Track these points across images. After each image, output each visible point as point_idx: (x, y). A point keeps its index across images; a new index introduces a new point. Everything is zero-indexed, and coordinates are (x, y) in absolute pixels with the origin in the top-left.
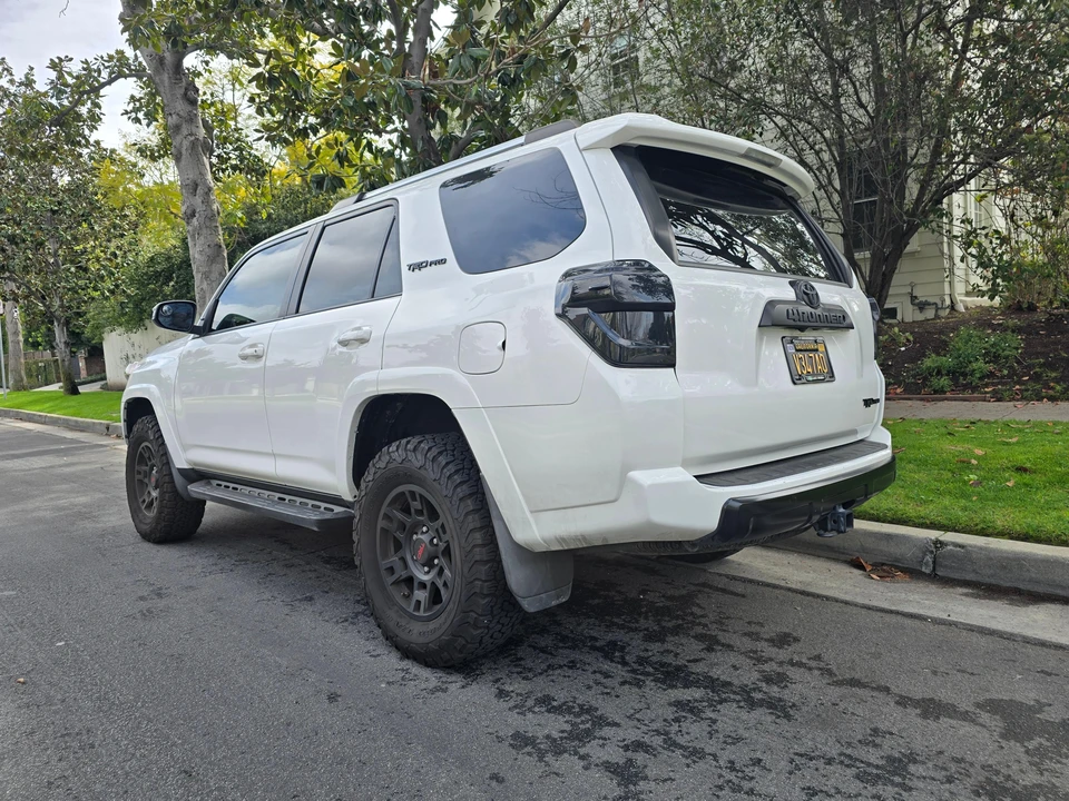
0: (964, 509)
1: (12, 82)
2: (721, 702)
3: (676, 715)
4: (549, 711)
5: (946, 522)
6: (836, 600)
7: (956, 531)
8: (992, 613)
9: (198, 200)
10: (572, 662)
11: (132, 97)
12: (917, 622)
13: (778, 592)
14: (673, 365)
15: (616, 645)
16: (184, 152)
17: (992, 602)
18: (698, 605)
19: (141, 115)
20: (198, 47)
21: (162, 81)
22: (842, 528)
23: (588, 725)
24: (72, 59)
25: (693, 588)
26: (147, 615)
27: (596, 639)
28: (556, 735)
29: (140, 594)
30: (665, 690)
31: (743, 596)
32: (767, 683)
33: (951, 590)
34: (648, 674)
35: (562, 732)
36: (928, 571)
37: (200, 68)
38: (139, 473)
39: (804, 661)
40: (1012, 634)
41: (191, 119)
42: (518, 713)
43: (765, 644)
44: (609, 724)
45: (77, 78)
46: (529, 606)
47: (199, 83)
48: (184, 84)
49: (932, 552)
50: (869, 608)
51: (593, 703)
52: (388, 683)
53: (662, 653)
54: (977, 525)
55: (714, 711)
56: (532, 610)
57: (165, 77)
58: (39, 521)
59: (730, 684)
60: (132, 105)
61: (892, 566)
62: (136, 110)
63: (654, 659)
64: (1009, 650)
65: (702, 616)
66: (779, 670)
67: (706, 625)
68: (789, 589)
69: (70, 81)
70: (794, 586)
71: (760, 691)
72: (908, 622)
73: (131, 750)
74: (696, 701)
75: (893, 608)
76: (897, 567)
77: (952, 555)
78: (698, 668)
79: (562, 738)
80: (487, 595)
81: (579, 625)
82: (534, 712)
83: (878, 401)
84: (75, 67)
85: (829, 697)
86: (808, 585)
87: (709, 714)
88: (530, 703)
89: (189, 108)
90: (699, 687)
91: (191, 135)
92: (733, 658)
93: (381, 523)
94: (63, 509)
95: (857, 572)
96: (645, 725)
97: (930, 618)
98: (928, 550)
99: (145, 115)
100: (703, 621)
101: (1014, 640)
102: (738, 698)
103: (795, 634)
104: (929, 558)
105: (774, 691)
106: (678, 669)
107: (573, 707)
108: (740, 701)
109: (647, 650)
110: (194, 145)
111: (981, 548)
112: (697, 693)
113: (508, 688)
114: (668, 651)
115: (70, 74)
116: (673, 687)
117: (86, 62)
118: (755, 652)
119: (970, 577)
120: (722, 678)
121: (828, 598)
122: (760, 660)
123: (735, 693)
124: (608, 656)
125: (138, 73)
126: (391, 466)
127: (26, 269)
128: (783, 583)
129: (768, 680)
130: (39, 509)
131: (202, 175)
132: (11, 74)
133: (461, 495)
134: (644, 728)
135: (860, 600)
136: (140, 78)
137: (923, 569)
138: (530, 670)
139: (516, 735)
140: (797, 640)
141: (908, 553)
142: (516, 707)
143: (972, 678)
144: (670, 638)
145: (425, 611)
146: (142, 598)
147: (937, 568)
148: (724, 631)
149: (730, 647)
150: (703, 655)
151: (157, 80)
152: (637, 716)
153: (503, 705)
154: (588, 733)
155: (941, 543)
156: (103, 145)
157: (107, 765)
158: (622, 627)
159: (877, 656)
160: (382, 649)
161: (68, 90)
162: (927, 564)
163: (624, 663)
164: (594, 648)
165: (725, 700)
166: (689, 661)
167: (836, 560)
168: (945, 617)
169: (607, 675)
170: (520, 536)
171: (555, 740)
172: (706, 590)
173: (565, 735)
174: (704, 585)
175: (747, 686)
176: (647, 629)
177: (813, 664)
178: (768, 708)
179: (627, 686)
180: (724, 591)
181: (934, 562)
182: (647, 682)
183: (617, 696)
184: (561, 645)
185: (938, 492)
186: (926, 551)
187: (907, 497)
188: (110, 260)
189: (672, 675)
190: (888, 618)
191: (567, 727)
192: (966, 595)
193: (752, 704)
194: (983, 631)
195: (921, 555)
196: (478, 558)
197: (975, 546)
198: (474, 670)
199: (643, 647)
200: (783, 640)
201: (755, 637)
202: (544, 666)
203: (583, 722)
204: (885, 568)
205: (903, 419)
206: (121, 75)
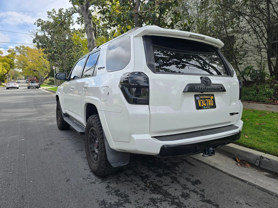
0: (275, 146)
1: (56, 14)
2: (164, 201)
3: (149, 203)
4: (116, 195)
5: (266, 150)
6: (221, 171)
7: (269, 154)
8: (271, 184)
9: (91, 43)
10: (132, 180)
11: (78, 18)
12: (243, 183)
13: (205, 165)
14: (148, 104)
15: (147, 176)
16: (88, 31)
17: (274, 180)
18: (179, 167)
19: (80, 22)
20: (92, 4)
21: (83, 13)
22: (210, 154)
23: (123, 202)
24: (63, 9)
25: (181, 161)
26: (45, 149)
27: (143, 173)
28: (113, 203)
29: (48, 144)
30: (151, 194)
31: (194, 165)
32: (182, 197)
33: (262, 173)
34: (149, 187)
35: (115, 202)
36: (257, 165)
37: (93, 10)
38: (59, 113)
39: (198, 191)
40: (273, 193)
41: (90, 23)
42: (108, 194)
43: (190, 183)
44: (129, 202)
45: (65, 13)
46: (114, 165)
47: (92, 13)
48: (88, 14)
49: (259, 160)
50: (230, 175)
51: (129, 195)
52: (83, 179)
53: (158, 181)
54: (276, 153)
55: (160, 203)
56: (115, 167)
57: (84, 12)
58: (42, 121)
59: (171, 195)
60: (78, 19)
61: (246, 161)
62: (79, 21)
63: (155, 183)
64: (268, 198)
65: (177, 171)
66: (189, 193)
67: (176, 174)
68: (209, 165)
69: (63, 14)
70: (211, 164)
71: (178, 199)
72: (240, 182)
73: (16, 188)
74: (157, 199)
75: (238, 177)
76: (248, 162)
77: (265, 162)
78: (165, 188)
79: (113, 204)
80: (104, 161)
81: (142, 168)
82: (112, 195)
83: (238, 113)
84: (64, 11)
85: (198, 205)
86: (216, 164)
87: (158, 204)
88: (113, 191)
89: (89, 20)
90: (161, 194)
91: (90, 27)
92: (178, 186)
93: (89, 136)
94: (48, 118)
95: (235, 162)
96: (138, 205)
97: (248, 182)
98: (258, 159)
99: (81, 22)
100: (177, 172)
101: (273, 195)
102: (170, 200)
103: (201, 181)
104: (258, 161)
105: (182, 200)
106: (160, 187)
107: (123, 195)
108: (170, 201)
109: (154, 179)
110: (90, 29)
111: (275, 161)
112: (159, 196)
113: (110, 185)
114: (160, 181)
115: (63, 13)
116: (154, 193)
117: (67, 9)
118: (185, 185)
119: (270, 169)
120: (171, 193)
121: (219, 170)
122: (185, 188)
123: (170, 198)
124: (143, 180)
125: (78, 12)
126: (90, 122)
127: (58, 59)
128: (208, 163)
129: (183, 196)
130: (44, 118)
131: (92, 37)
132: (56, 13)
133: (100, 133)
134: (137, 205)
135: (229, 172)
136: (79, 13)
137: (256, 164)
138: (120, 180)
139: (102, 201)
140: (200, 183)
141: (252, 159)
142: (108, 192)
143: (249, 207)
144: (164, 177)
145: (95, 161)
146: (47, 145)
147: (260, 165)
148: (181, 176)
149: (179, 182)
150: (169, 184)
151: (82, 13)
152: (138, 201)
153: (106, 191)
154: (122, 203)
155: (262, 157)
156: (76, 29)
157: (9, 191)
158: (152, 170)
159: (222, 193)
160: (88, 168)
161: (63, 17)
162: (257, 163)
163: (146, 183)
164: (141, 177)
165: (166, 200)
166: (164, 185)
167: (230, 157)
168: (254, 183)
169: (138, 186)
170: (111, 147)
171: (111, 204)
172: (184, 162)
173: (115, 203)
174: (185, 160)
175: (175, 196)
176: (159, 173)
177: (200, 192)
178: (177, 205)
179: (142, 191)
180: (189, 163)
181: (260, 163)
182: (148, 190)
183: (137, 193)
184: (133, 174)
185: (269, 140)
186: (257, 159)
187: (258, 140)
188: (76, 57)
189: (156, 189)
190: (234, 180)
191: (117, 201)
192: (266, 175)
193: (173, 203)
194: (263, 190)
195: (256, 160)
196: (102, 150)
197: (273, 160)
198: (106, 178)
199: (154, 178)
200: (197, 182)
201: (188, 180)
202: (124, 180)
203: (122, 200)
204: (244, 162)
205: (273, 112)
206: (75, 12)
